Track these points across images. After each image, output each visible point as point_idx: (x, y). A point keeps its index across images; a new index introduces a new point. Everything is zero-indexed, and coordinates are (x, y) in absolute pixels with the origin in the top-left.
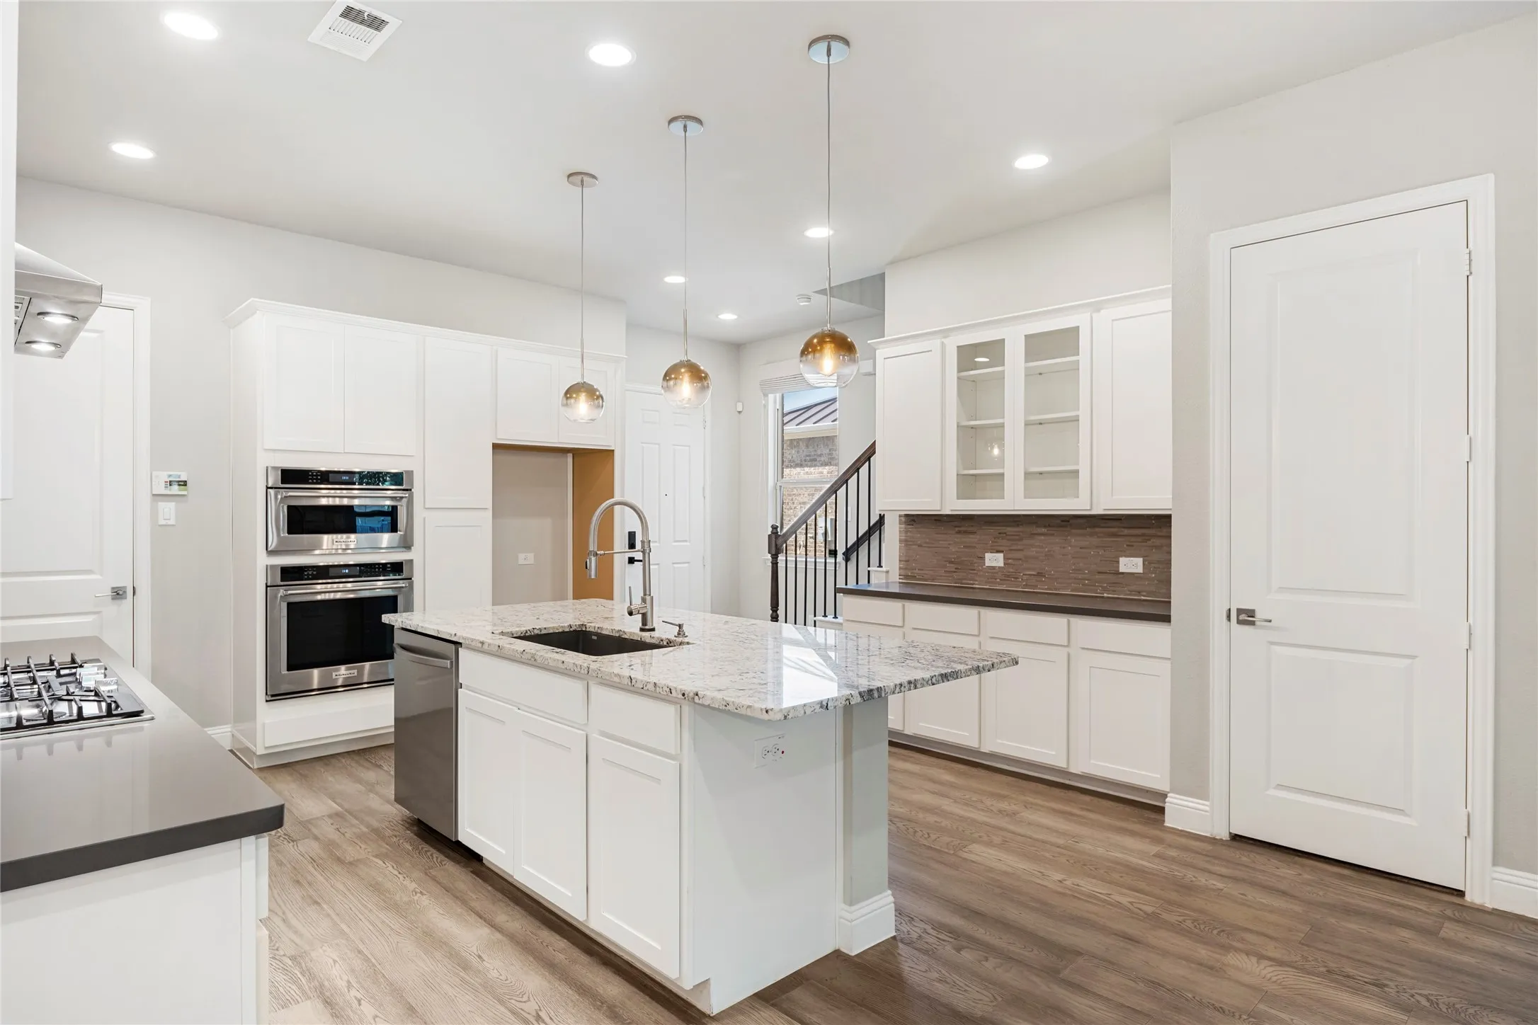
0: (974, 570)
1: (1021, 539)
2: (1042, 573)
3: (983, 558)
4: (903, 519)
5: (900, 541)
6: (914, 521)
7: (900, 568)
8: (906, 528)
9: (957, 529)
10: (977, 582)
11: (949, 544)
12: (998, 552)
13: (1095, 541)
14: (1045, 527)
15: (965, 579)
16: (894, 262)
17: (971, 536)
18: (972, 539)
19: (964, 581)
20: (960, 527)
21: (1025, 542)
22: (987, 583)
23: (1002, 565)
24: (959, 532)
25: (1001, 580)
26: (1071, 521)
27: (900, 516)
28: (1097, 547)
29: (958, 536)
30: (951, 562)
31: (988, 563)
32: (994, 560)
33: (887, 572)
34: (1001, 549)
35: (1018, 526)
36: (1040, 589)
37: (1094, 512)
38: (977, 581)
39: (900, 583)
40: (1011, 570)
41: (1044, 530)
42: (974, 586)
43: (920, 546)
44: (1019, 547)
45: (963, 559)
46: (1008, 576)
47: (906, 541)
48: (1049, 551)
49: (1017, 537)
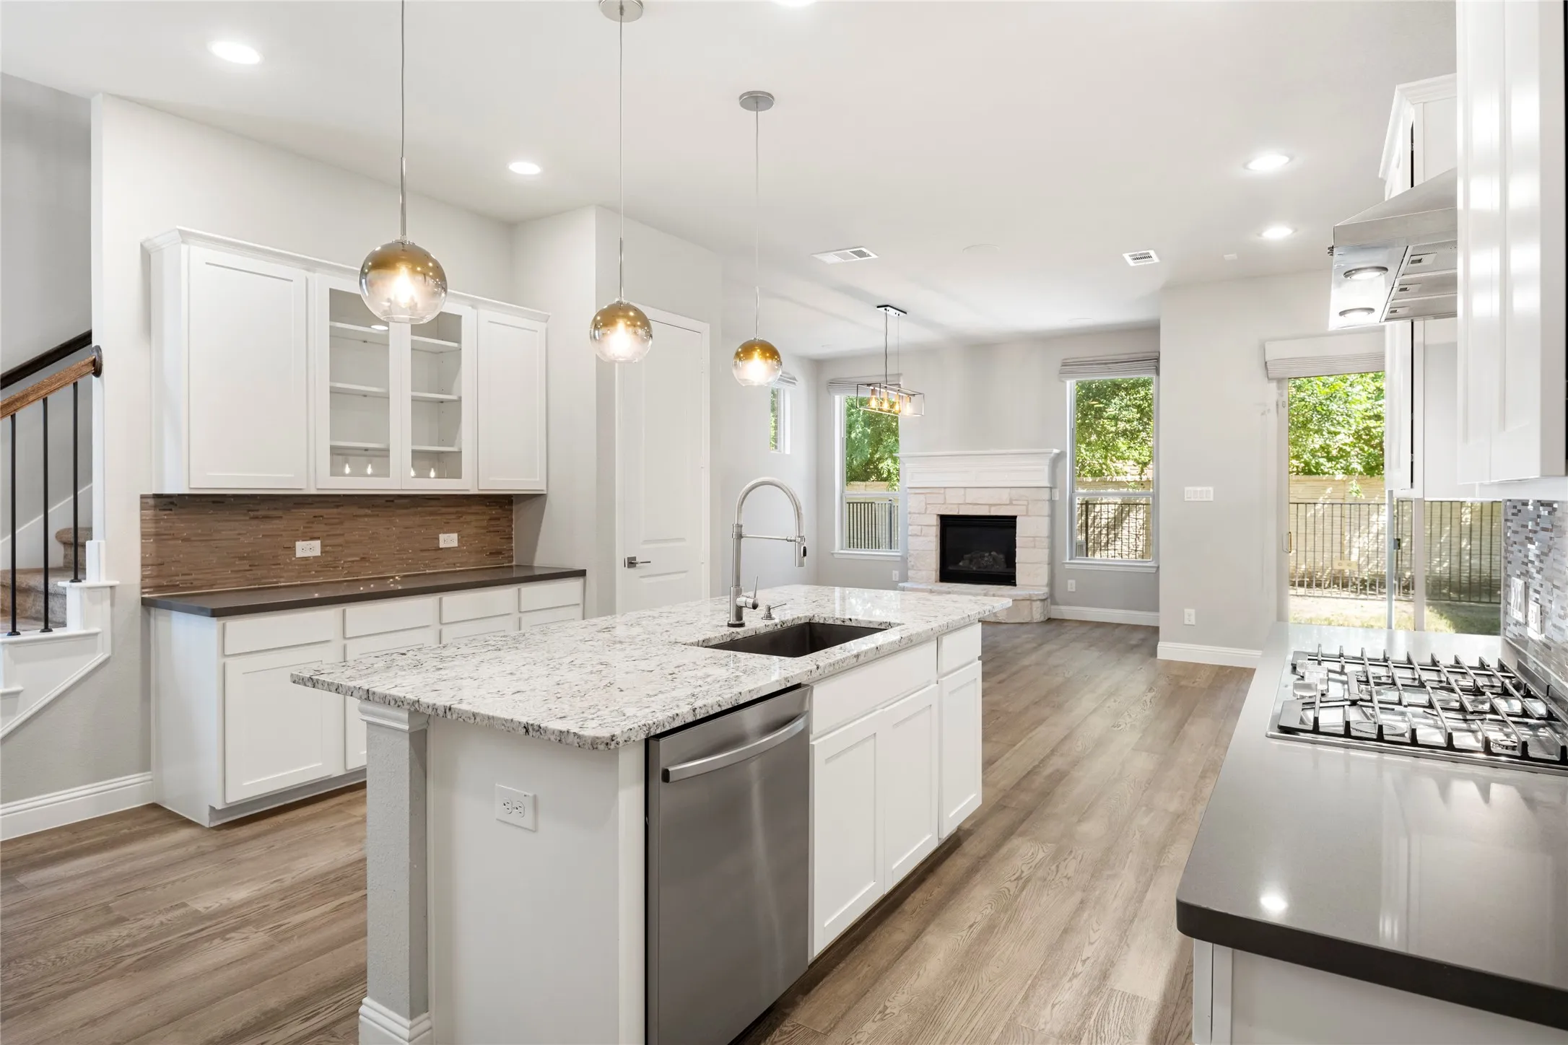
0: (280, 564)
1: (341, 523)
2: (363, 558)
3: (292, 548)
4: (149, 501)
5: (144, 536)
6: (172, 503)
7: (143, 578)
8: (155, 516)
9: (252, 514)
10: (282, 580)
11: (239, 534)
12: (312, 539)
13: (418, 520)
14: (368, 508)
15: (266, 578)
17: (274, 522)
18: (275, 525)
19: (264, 581)
20: (258, 510)
21: (346, 525)
22: (298, 578)
23: (319, 554)
24: (256, 518)
25: (316, 572)
26: (396, 501)
27: (142, 498)
28: (419, 526)
29: (255, 522)
30: (243, 558)
31: (299, 554)
32: (308, 549)
33: (113, 587)
34: (316, 535)
35: (337, 507)
36: (364, 575)
38: (281, 577)
39: (143, 598)
40: (329, 559)
41: (368, 512)
42: (279, 584)
43: (184, 540)
44: (338, 532)
45: (262, 552)
46: (326, 566)
47: (157, 534)
48: (373, 533)
49: (337, 521)
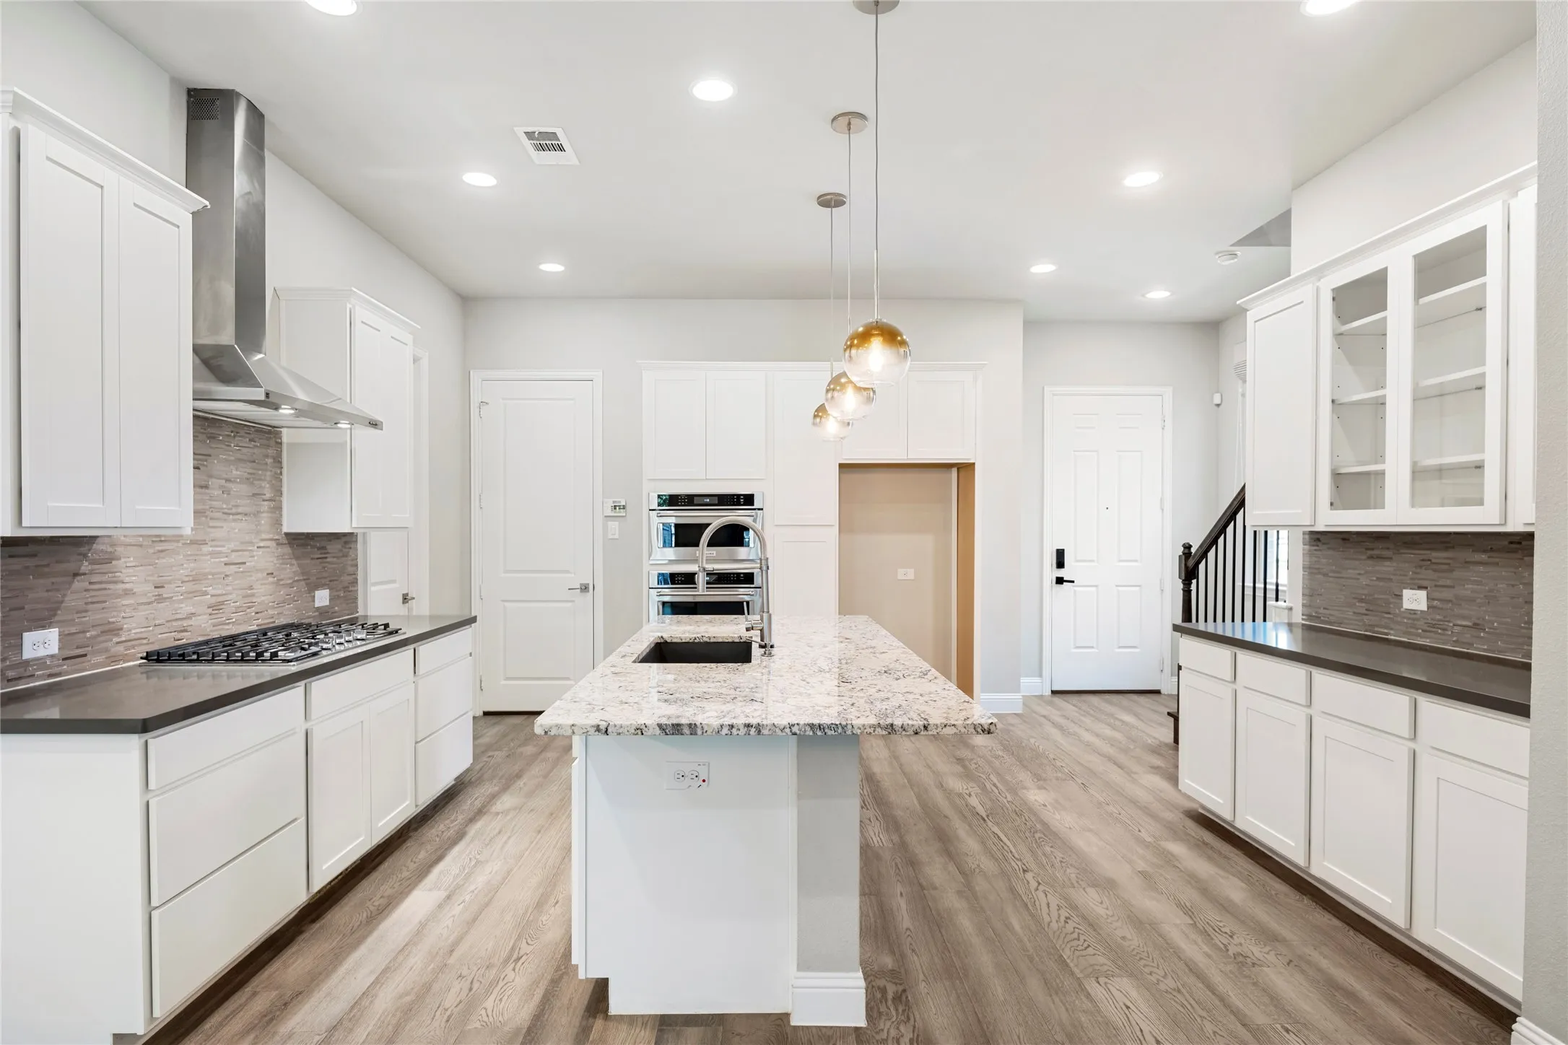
0: (1389, 613)
1: (1451, 571)
2: (1478, 625)
3: (1400, 597)
4: (1307, 537)
5: (1304, 567)
6: (1318, 540)
7: (1304, 605)
8: (1310, 551)
9: (1370, 552)
10: (1392, 632)
11: (1359, 574)
12: (1420, 588)
14: (1485, 551)
15: (1377, 626)
16: (1298, 185)
17: (1388, 563)
18: (1387, 567)
19: (1376, 629)
20: (1373, 549)
21: (1457, 574)
22: (1406, 633)
23: (1425, 609)
24: (1371, 557)
25: (1423, 631)
27: (1304, 533)
29: (1370, 562)
30: (1361, 600)
31: (1407, 605)
32: (1415, 600)
33: (1291, 609)
34: (1424, 583)
35: (1446, 549)
36: (1476, 649)
37: (1509, 528)
38: (1392, 629)
39: (1303, 625)
40: (1438, 617)
41: (1484, 557)
42: (1389, 637)
43: (1325, 575)
44: (1448, 582)
45: (1376, 596)
46: (1433, 626)
47: (1311, 568)
48: (1491, 591)
49: (1446, 567)
